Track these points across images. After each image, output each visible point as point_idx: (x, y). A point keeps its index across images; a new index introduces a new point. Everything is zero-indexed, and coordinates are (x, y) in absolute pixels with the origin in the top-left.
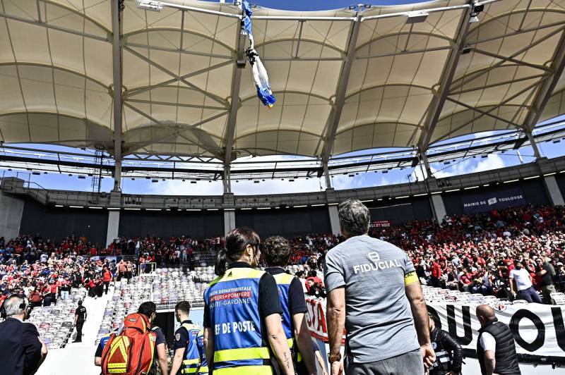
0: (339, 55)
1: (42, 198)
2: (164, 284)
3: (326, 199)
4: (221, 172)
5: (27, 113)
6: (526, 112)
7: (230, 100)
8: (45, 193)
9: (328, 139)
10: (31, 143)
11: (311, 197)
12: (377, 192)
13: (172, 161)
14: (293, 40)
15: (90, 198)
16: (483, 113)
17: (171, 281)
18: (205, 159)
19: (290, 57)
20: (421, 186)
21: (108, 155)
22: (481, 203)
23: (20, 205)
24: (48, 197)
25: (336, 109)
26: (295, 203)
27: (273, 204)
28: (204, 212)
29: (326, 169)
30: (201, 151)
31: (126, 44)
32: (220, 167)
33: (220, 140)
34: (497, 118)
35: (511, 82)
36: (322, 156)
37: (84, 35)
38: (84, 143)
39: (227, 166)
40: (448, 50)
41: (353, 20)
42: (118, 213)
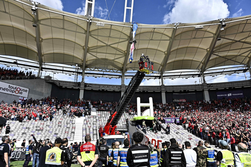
0: (168, 39)
1: (58, 84)
2: (100, 119)
3: (161, 89)
4: (121, 76)
5: (54, 53)
6: (248, 59)
7: (126, 52)
8: (58, 82)
9: (163, 66)
10: (54, 63)
11: (155, 88)
12: (182, 87)
13: (103, 71)
14: (151, 32)
15: (74, 84)
16: (228, 59)
17: (102, 118)
18: (115, 71)
19: (149, 39)
20: (200, 87)
21: (80, 68)
22: (225, 95)
23: (51, 86)
24: (59, 84)
25: (167, 57)
26: (149, 90)
27: (140, 90)
28: (114, 92)
29: (162, 77)
30: (114, 68)
31: (91, 35)
32: (121, 74)
33: (121, 64)
34: (235, 61)
35: (240, 49)
36: (161, 71)
37: (76, 32)
38: (72, 64)
39: (123, 74)
40: (212, 38)
41: (174, 28)
42: (83, 90)
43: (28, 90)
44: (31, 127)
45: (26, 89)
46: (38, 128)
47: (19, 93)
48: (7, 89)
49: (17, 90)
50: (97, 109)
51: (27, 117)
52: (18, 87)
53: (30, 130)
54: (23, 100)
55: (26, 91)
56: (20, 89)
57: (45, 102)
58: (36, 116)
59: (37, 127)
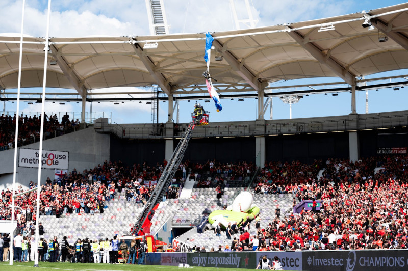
1: (120, 133)
8: (120, 128)
10: (109, 87)
23: (107, 138)
42: (172, 142)
43: (66, 154)
44: (71, 225)
45: (62, 154)
46: (80, 227)
47: (53, 163)
48: (34, 159)
49: (50, 159)
50: (197, 183)
51: (66, 209)
52: (49, 152)
53: (70, 229)
54: (61, 175)
55: (64, 157)
56: (54, 156)
57: (98, 175)
58: (80, 207)
59: (78, 225)
